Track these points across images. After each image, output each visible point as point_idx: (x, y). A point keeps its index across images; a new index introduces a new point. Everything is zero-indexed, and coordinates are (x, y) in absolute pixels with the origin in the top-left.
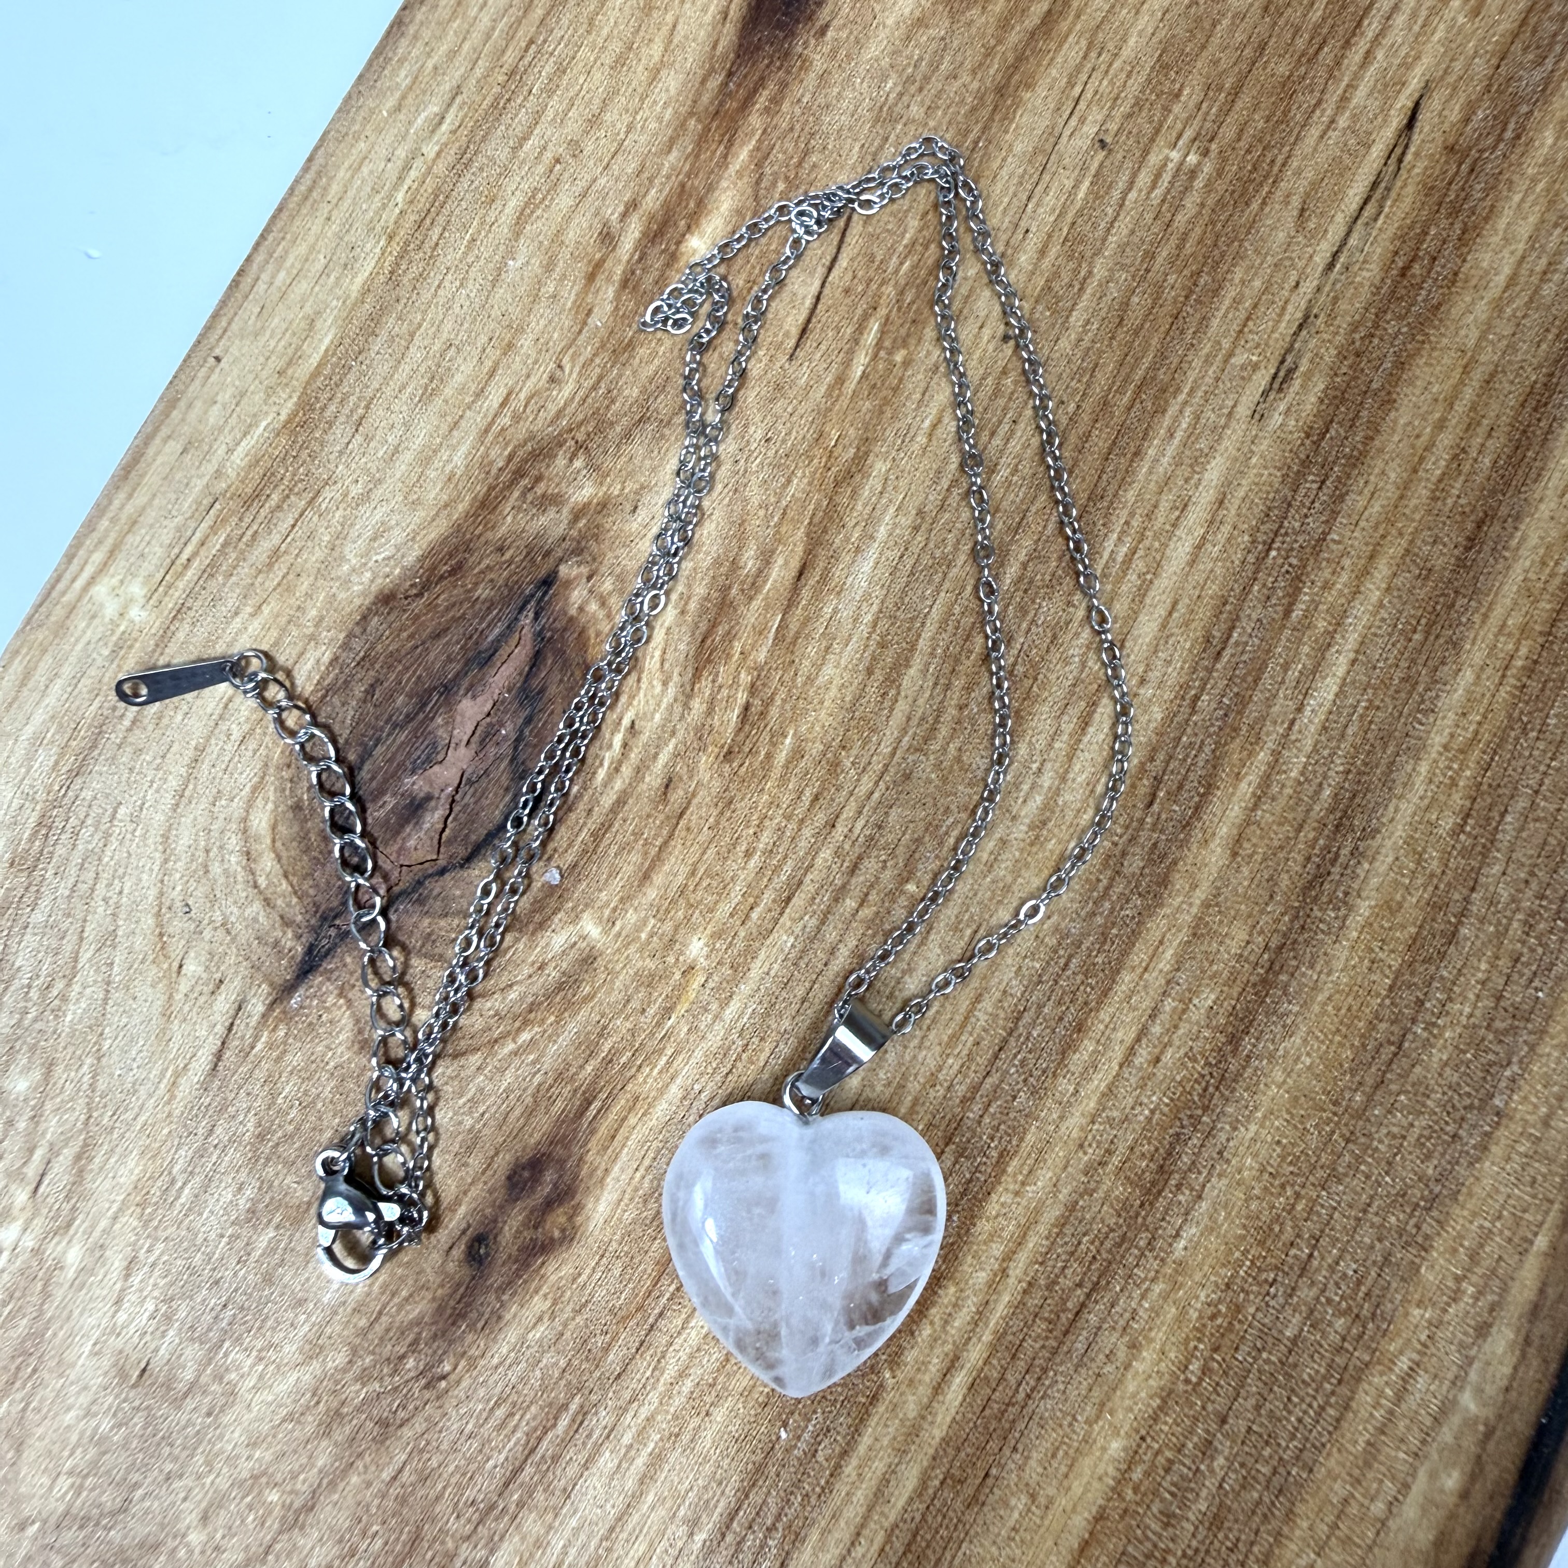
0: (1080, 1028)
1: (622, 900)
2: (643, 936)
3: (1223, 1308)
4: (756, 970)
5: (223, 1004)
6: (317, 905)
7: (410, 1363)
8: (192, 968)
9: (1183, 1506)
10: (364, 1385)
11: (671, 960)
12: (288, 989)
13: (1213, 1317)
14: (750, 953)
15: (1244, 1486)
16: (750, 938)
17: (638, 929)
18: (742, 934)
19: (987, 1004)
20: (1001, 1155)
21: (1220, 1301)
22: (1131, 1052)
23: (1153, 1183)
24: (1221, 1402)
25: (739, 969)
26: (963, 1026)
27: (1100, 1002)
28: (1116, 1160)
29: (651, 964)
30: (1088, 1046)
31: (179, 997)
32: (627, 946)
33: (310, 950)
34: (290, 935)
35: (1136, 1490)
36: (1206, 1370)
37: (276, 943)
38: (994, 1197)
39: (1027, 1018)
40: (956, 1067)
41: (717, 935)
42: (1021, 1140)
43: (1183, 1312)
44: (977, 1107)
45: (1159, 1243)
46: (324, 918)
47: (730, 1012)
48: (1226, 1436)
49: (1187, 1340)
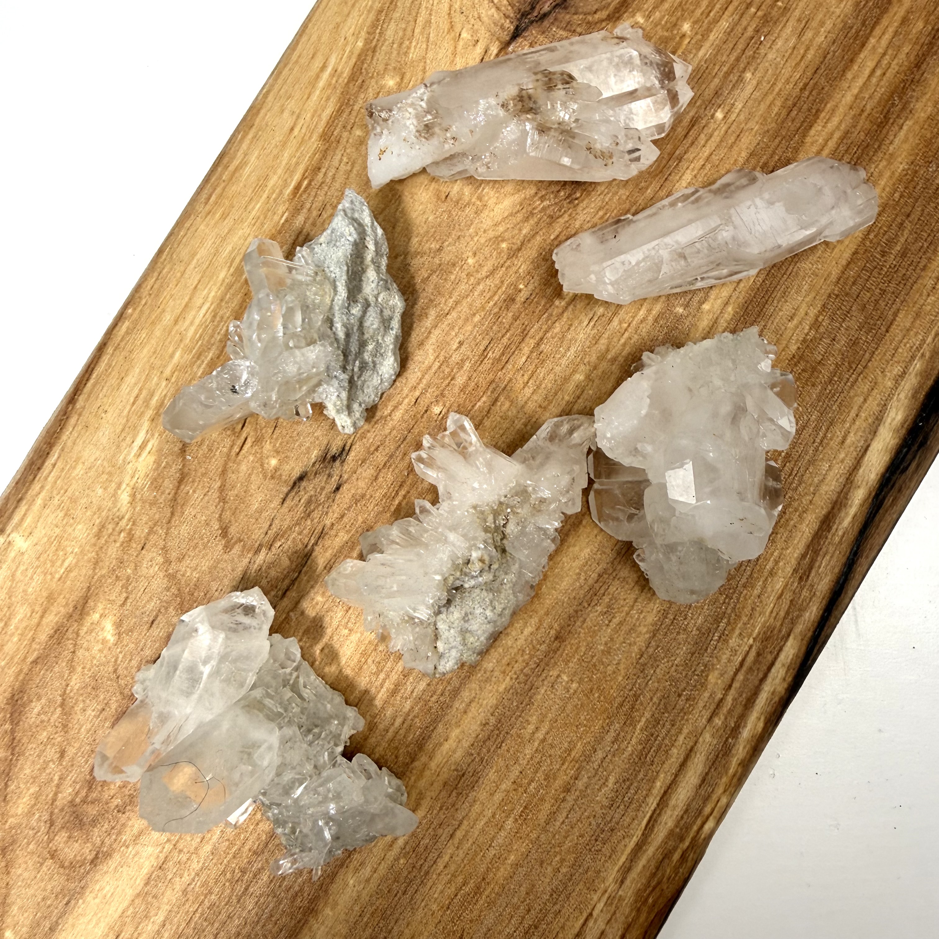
0: (852, 61)
1: (654, 8)
2: (663, 23)
3: (909, 172)
4: (712, 37)
5: (479, 50)
6: (520, 10)
7: (562, 193)
8: (464, 35)
9: (891, 248)
10: (542, 202)
11: (675, 32)
12: (508, 44)
13: (906, 175)
14: (709, 30)
15: (916, 240)
16: (710, 23)
17: (661, 19)
18: (706, 21)
19: (812, 52)
20: (817, 112)
21: (909, 169)
22: (873, 71)
23: (881, 123)
24: (908, 209)
25: (705, 36)
26: (801, 60)
27: (860, 51)
28: (866, 114)
29: (666, 34)
30: (856, 67)
31: (460, 47)
32: (656, 25)
33: (517, 28)
34: (508, 21)
35: (871, 242)
36: (901, 196)
37: (502, 25)
38: (813, 128)
39: (829, 56)
40: (798, 76)
41: (695, 23)
42: (825, 105)
43: (893, 173)
44: (807, 93)
45: (883, 147)
46: (523, 15)
47: (701, 53)
48: (910, 222)
49: (894, 184)
